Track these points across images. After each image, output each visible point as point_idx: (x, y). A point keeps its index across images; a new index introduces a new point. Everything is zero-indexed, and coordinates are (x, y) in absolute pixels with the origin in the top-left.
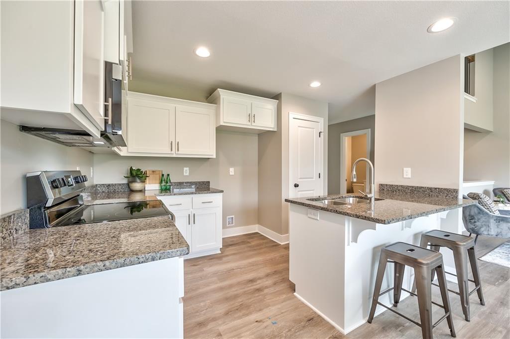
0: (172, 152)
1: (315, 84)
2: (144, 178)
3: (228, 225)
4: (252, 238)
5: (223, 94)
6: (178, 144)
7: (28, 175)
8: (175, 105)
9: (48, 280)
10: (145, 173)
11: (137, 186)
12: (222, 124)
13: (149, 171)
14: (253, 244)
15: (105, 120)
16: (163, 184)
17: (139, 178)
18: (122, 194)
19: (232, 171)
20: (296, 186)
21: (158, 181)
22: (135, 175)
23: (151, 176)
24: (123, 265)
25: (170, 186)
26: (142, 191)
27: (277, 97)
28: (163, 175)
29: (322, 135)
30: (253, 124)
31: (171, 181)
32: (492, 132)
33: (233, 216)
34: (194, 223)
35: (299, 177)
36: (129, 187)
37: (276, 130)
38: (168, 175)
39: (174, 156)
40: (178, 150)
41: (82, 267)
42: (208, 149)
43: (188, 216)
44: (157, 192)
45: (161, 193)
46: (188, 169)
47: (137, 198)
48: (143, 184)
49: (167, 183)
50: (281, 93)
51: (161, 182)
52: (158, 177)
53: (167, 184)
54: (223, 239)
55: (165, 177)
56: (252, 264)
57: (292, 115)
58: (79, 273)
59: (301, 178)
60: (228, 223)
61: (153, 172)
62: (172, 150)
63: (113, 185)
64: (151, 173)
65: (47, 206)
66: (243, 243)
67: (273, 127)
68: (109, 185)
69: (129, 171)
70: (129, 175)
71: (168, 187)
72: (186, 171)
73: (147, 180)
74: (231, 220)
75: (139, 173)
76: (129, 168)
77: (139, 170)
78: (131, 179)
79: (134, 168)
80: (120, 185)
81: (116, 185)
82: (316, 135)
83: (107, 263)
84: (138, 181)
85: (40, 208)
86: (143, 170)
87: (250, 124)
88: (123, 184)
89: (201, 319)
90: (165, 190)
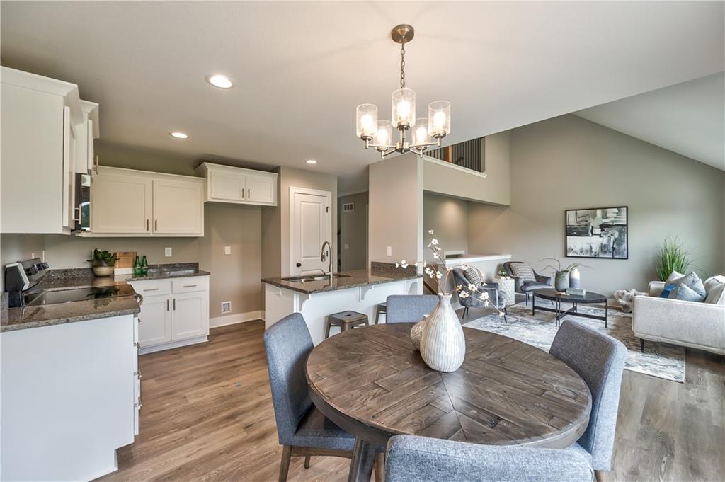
0: (149, 232)
1: (311, 162)
2: (112, 261)
3: (223, 313)
4: (252, 325)
5: (211, 168)
6: (156, 222)
7: (8, 266)
8: (152, 179)
9: (50, 325)
10: (115, 255)
11: (104, 270)
12: (210, 200)
13: (119, 253)
14: (249, 330)
15: (76, 221)
16: (138, 267)
17: (106, 263)
18: (83, 280)
19: (228, 250)
20: (299, 265)
21: (131, 264)
22: (101, 258)
23: (122, 259)
24: (94, 318)
25: (147, 269)
26: (111, 276)
27: (275, 169)
28: (137, 257)
29: (330, 210)
30: (248, 199)
31: (149, 264)
32: (507, 206)
33: (230, 302)
34: (174, 309)
35: (302, 256)
36: (93, 272)
37: (276, 205)
38: (145, 257)
39: (152, 235)
40: (156, 229)
41: (69, 318)
42: (195, 226)
43: (166, 301)
44: (130, 277)
45: (135, 277)
46: (170, 249)
47: (104, 284)
48: (112, 267)
49: (142, 265)
50: (280, 167)
51: (135, 266)
52: (131, 259)
53: (144, 268)
54: (210, 329)
55: (140, 259)
56: (240, 348)
57: (293, 189)
58: (68, 321)
59: (304, 257)
60: (222, 310)
61: (125, 253)
62: (148, 229)
63: (71, 270)
64: (121, 255)
65: (24, 289)
66: (239, 330)
67: (272, 202)
68: (66, 270)
69: (93, 253)
70: (93, 257)
71: (144, 271)
72: (168, 252)
73: (117, 263)
74: (227, 306)
75: (106, 256)
76: (93, 250)
77: (106, 252)
78: (95, 263)
79: (99, 250)
80: (80, 270)
81: (75, 269)
82: (323, 209)
83: (85, 317)
84: (106, 265)
85: (17, 291)
86: (111, 251)
87: (243, 199)
88: (86, 269)
89: (170, 390)
90: (141, 274)
